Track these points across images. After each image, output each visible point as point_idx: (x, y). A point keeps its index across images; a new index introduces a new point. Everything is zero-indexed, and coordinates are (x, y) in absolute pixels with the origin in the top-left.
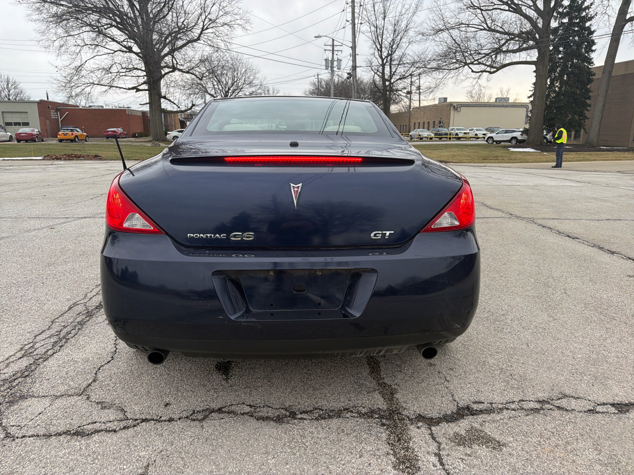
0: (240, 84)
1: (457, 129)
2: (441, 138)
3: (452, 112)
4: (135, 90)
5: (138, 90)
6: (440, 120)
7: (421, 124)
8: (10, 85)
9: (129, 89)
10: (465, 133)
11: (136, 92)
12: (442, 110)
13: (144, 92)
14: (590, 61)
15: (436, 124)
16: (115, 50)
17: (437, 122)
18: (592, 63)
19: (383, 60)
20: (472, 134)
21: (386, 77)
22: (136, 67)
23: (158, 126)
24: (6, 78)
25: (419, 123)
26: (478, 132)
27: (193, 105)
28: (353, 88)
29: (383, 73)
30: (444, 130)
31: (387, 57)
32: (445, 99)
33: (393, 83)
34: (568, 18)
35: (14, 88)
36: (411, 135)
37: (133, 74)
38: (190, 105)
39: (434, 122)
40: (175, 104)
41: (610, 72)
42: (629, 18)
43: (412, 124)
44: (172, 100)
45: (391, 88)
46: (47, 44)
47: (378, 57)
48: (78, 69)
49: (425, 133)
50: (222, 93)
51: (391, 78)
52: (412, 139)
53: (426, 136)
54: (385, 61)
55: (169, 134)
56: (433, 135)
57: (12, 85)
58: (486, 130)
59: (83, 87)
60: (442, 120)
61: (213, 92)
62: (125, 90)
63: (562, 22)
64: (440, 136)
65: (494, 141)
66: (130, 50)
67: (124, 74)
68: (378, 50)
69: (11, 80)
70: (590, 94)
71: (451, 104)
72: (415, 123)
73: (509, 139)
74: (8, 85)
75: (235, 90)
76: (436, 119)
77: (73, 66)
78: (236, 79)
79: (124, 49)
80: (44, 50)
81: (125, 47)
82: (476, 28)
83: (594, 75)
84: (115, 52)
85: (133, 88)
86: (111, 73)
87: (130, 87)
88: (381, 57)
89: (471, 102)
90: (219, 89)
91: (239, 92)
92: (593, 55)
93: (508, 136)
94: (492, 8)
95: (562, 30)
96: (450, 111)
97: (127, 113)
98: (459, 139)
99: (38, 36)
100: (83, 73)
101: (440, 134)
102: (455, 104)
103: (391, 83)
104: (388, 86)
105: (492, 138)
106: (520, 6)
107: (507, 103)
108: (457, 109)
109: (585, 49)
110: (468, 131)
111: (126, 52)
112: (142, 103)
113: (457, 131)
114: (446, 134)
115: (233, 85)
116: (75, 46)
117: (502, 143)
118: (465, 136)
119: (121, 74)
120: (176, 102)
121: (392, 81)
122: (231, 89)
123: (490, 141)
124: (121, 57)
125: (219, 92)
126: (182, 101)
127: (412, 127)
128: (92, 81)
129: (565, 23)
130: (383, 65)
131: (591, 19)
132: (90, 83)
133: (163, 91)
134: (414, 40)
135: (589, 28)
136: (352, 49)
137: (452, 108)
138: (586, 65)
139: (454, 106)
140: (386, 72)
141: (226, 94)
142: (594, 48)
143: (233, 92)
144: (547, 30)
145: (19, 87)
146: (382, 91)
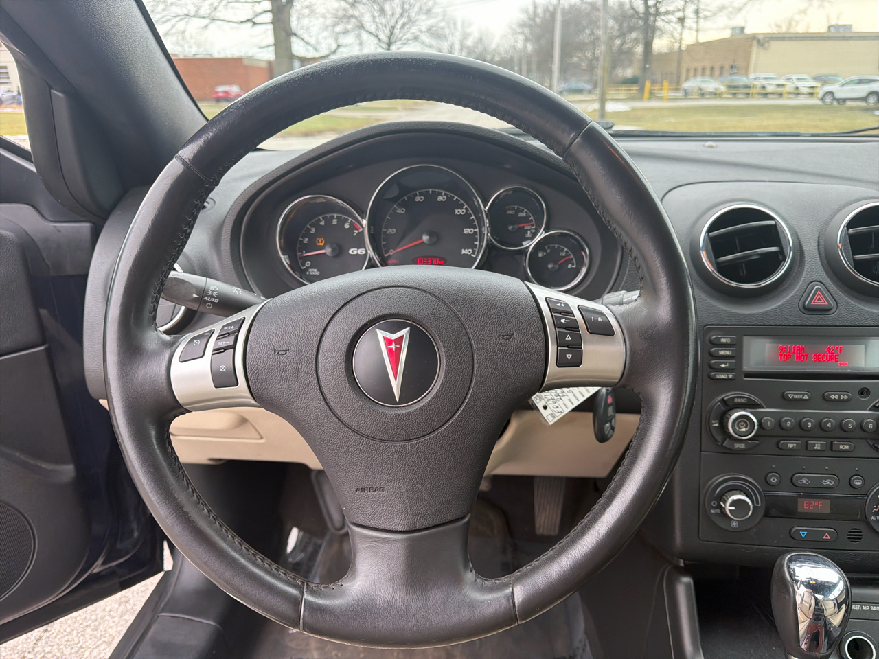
1: (765, 78)
2: (736, 95)
3: (755, 49)
4: (251, 24)
5: (255, 24)
6: (731, 62)
7: (699, 70)
9: (242, 23)
10: (779, 86)
11: (253, 27)
12: (737, 47)
15: (725, 70)
17: (727, 67)
20: (790, 87)
25: (695, 69)
26: (799, 84)
27: (339, 47)
30: (742, 80)
32: (742, 29)
33: (660, 3)
38: (334, 46)
39: (721, 66)
40: (311, 46)
43: (684, 71)
44: (306, 40)
45: (657, 10)
49: (711, 85)
52: (686, 95)
53: (711, 89)
56: (723, 89)
58: (815, 79)
60: (736, 63)
61: (373, 29)
62: (234, 25)
64: (734, 90)
65: (834, 99)
71: (754, 37)
72: (688, 69)
73: (863, 94)
75: (406, 25)
76: (725, 61)
85: (247, 21)
87: (242, 19)
90: (381, 23)
91: (411, 28)
93: (863, 90)
96: (752, 48)
98: (765, 95)
101: (735, 87)
102: (760, 37)
103: (657, 3)
104: (652, 7)
105: (831, 93)
108: (763, 45)
110: (781, 82)
112: (262, 45)
113: (764, 82)
114: (747, 87)
117: (849, 103)
118: (780, 90)
120: (312, 42)
122: (400, 22)
123: (828, 99)
127: (684, 76)
132: (184, 15)
133: (294, 24)
137: (755, 43)
139: (758, 41)
141: (391, 31)
143: (403, 28)
146: (640, 18)
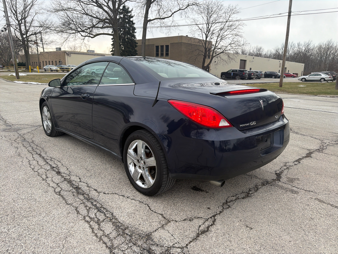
1: (72, 66)
2: (64, 71)
3: (66, 56)
6: (59, 60)
7: (48, 62)
12: (60, 55)
14: (134, 37)
15: (57, 62)
17: (58, 62)
18: (136, 38)
19: (19, 21)
21: (23, 32)
25: (46, 61)
28: (10, 38)
29: (20, 29)
30: (64, 66)
31: (21, 20)
32: (60, 48)
33: (29, 36)
34: (123, 15)
36: (45, 69)
39: (56, 61)
41: (145, 43)
42: (149, 20)
43: (41, 62)
45: (27, 39)
47: (14, 19)
49: (54, 68)
51: (27, 34)
52: (46, 71)
53: (55, 69)
54: (20, 22)
56: (59, 69)
60: (61, 60)
63: (120, 16)
68: (14, 14)
70: (137, 52)
71: (65, 52)
72: (43, 61)
76: (57, 59)
82: (79, 12)
83: (137, 43)
88: (17, 20)
89: (71, 51)
92: (135, 34)
94: (89, 3)
95: (121, 20)
96: (65, 56)
101: (63, 69)
102: (67, 52)
103: (27, 37)
104: (25, 38)
106: (102, 5)
107: (93, 53)
108: (68, 55)
109: (132, 31)
113: (72, 67)
114: (66, 69)
121: (28, 35)
127: (42, 64)
129: (122, 17)
130: (19, 25)
131: (132, 17)
134: (38, 12)
135: (132, 21)
136: (5, 12)
137: (66, 54)
138: (133, 38)
139: (67, 53)
140: (22, 29)
142: (135, 31)
144: (116, 19)
146: (21, 41)
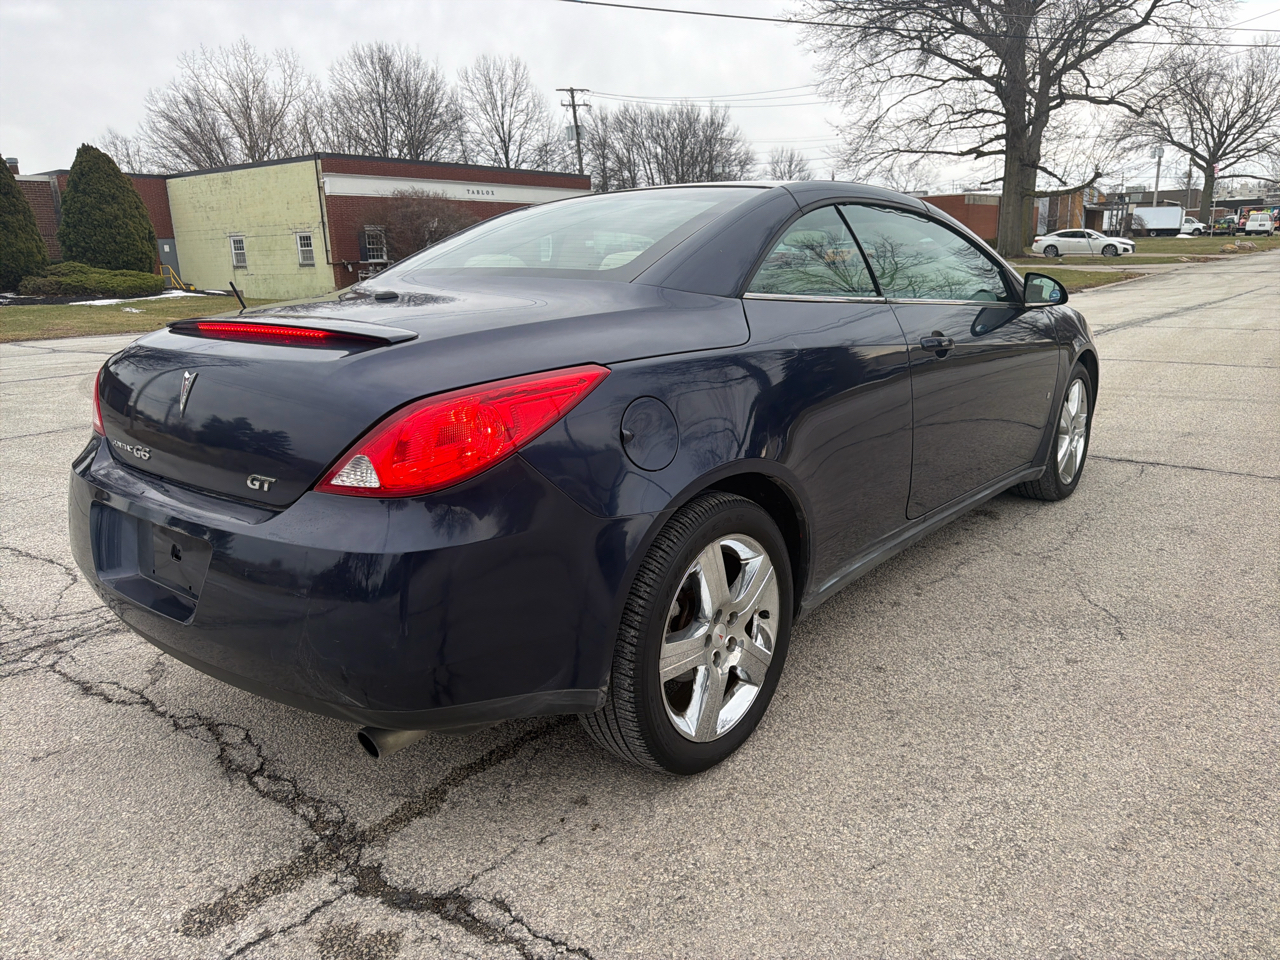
0: (1263, 110)
4: (975, 155)
5: (980, 154)
8: (793, 166)
9: (963, 154)
11: (976, 159)
13: (993, 156)
16: (945, 79)
22: (979, 107)
23: (1010, 225)
24: (789, 155)
27: (1098, 175)
35: (799, 171)
37: (974, 123)
38: (1091, 176)
40: (1055, 176)
44: (1050, 169)
46: (830, 87)
48: (873, 126)
50: (1209, 137)
55: (1037, 241)
57: (796, 166)
59: (879, 160)
62: (956, 157)
66: (977, 73)
67: (957, 125)
69: (795, 158)
74: (790, 166)
75: (1247, 127)
77: (866, 120)
78: (1253, 100)
79: (966, 74)
80: (824, 99)
81: (967, 69)
84: (944, 82)
85: (969, 152)
86: (931, 126)
87: (964, 150)
90: (1203, 129)
91: (1256, 132)
97: (966, 201)
99: (819, 77)
100: (882, 131)
111: (967, 79)
112: (985, 181)
115: (1243, 113)
116: (873, 83)
119: (953, 125)
120: (1059, 172)
122: (1237, 125)
124: (953, 93)
125: (1203, 136)
126: (1074, 168)
128: (896, 147)
132: (894, 150)
141: (1220, 139)
143: (1241, 133)
145: (805, 168)
